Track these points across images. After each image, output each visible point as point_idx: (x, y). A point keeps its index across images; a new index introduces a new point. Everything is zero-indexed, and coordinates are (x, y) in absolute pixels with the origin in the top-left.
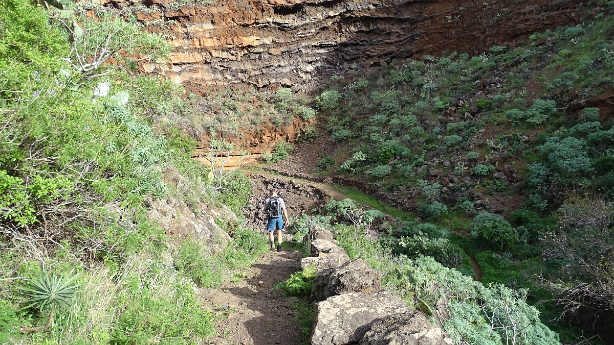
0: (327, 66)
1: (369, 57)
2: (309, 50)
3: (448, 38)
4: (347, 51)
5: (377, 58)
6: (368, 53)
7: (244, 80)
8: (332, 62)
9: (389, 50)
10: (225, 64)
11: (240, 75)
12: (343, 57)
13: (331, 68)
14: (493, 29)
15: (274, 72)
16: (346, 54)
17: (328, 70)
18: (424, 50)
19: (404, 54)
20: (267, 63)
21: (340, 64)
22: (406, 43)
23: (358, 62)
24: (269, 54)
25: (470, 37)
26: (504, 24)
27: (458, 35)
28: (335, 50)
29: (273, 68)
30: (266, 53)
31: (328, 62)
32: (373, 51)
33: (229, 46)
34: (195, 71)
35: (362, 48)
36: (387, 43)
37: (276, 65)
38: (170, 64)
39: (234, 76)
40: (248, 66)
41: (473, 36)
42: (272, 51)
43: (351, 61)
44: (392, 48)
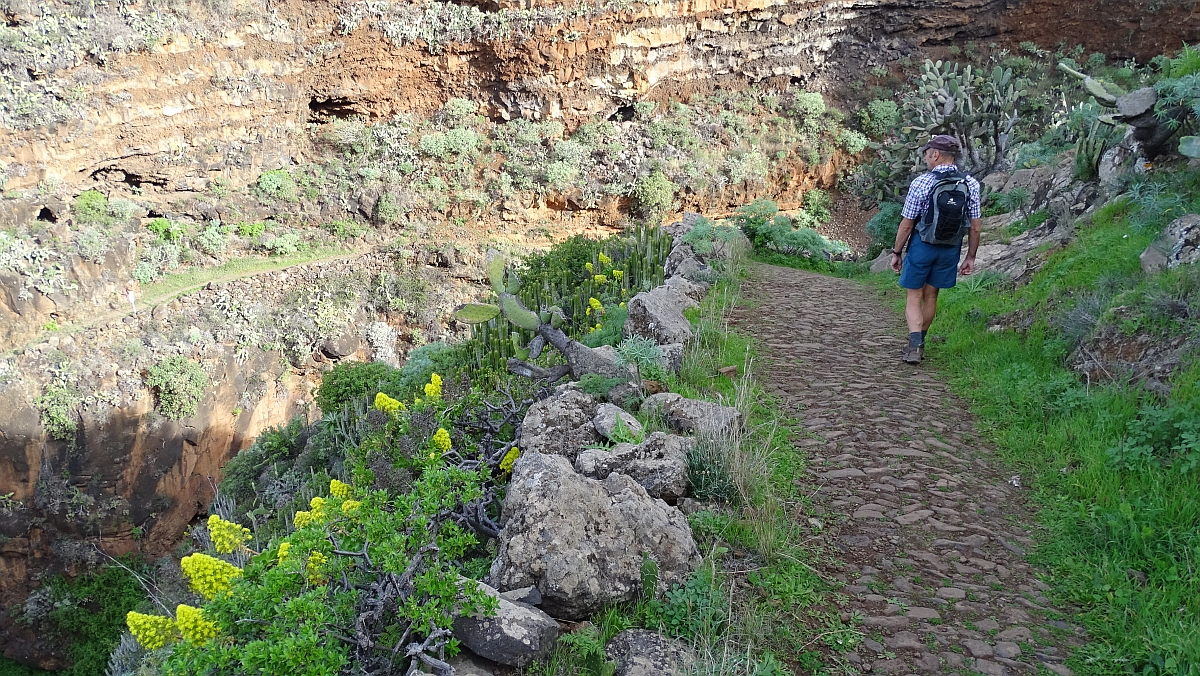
0: (853, 41)
1: (921, 28)
2: (835, 15)
3: (1068, 17)
4: (891, 17)
5: (933, 32)
6: (922, 22)
7: (736, 68)
8: (863, 35)
9: (958, 20)
10: (712, 42)
11: (732, 61)
12: (882, 27)
13: (858, 45)
14: (1153, 21)
15: (779, 54)
16: (888, 22)
17: (853, 48)
18: (1021, 30)
19: (982, 31)
20: (775, 40)
21: (874, 39)
22: (988, 11)
23: (903, 36)
24: (780, 22)
25: (1109, 25)
26: (1175, 16)
27: (1086, 16)
28: (872, 14)
29: (780, 48)
30: (775, 22)
31: (858, 36)
32: (931, 19)
33: (727, 11)
34: (674, 57)
35: (916, 13)
36: (956, 8)
37: (786, 43)
38: (646, 49)
39: (722, 62)
40: (745, 46)
41: (1115, 23)
42: (786, 19)
43: (890, 35)
44: (963, 18)
